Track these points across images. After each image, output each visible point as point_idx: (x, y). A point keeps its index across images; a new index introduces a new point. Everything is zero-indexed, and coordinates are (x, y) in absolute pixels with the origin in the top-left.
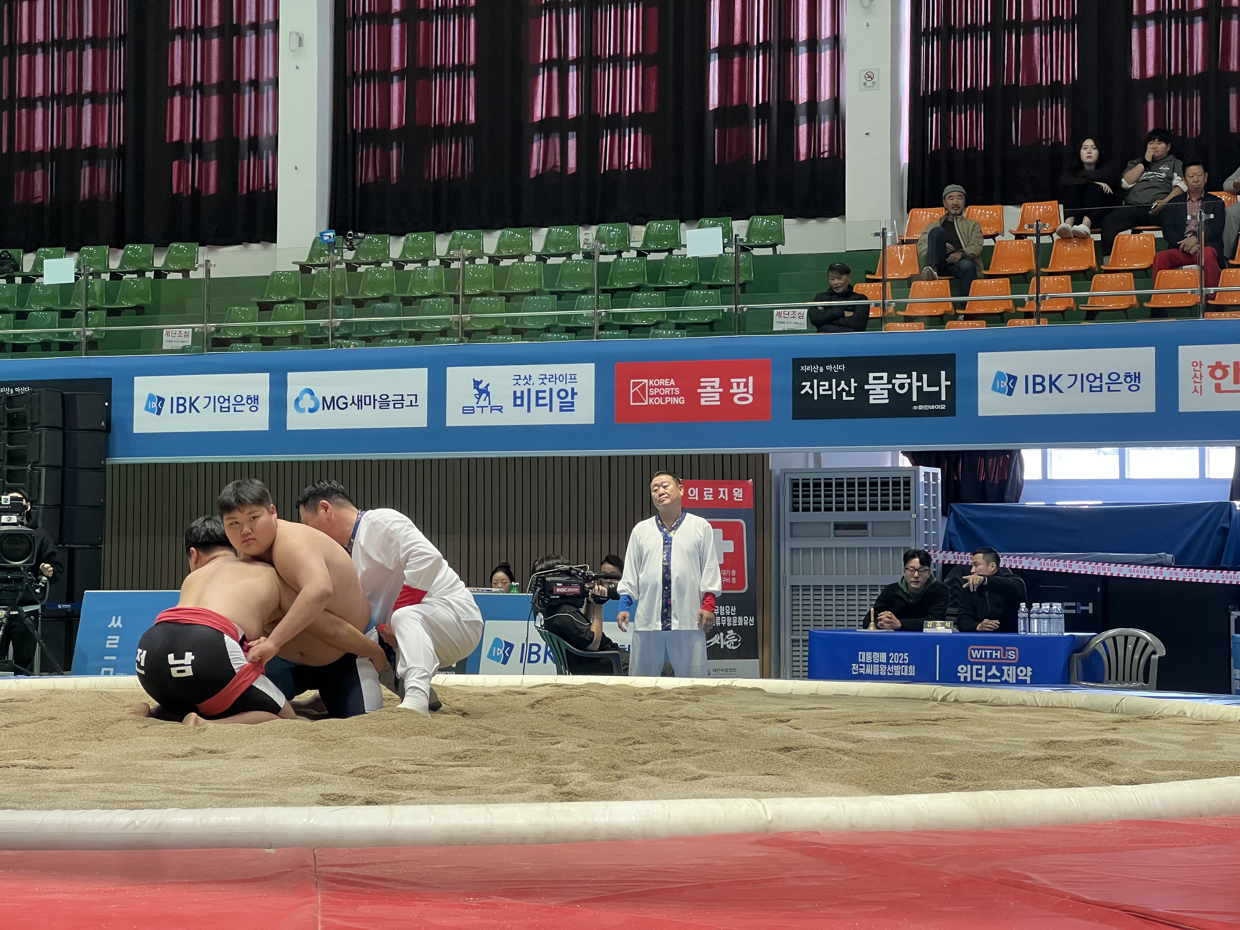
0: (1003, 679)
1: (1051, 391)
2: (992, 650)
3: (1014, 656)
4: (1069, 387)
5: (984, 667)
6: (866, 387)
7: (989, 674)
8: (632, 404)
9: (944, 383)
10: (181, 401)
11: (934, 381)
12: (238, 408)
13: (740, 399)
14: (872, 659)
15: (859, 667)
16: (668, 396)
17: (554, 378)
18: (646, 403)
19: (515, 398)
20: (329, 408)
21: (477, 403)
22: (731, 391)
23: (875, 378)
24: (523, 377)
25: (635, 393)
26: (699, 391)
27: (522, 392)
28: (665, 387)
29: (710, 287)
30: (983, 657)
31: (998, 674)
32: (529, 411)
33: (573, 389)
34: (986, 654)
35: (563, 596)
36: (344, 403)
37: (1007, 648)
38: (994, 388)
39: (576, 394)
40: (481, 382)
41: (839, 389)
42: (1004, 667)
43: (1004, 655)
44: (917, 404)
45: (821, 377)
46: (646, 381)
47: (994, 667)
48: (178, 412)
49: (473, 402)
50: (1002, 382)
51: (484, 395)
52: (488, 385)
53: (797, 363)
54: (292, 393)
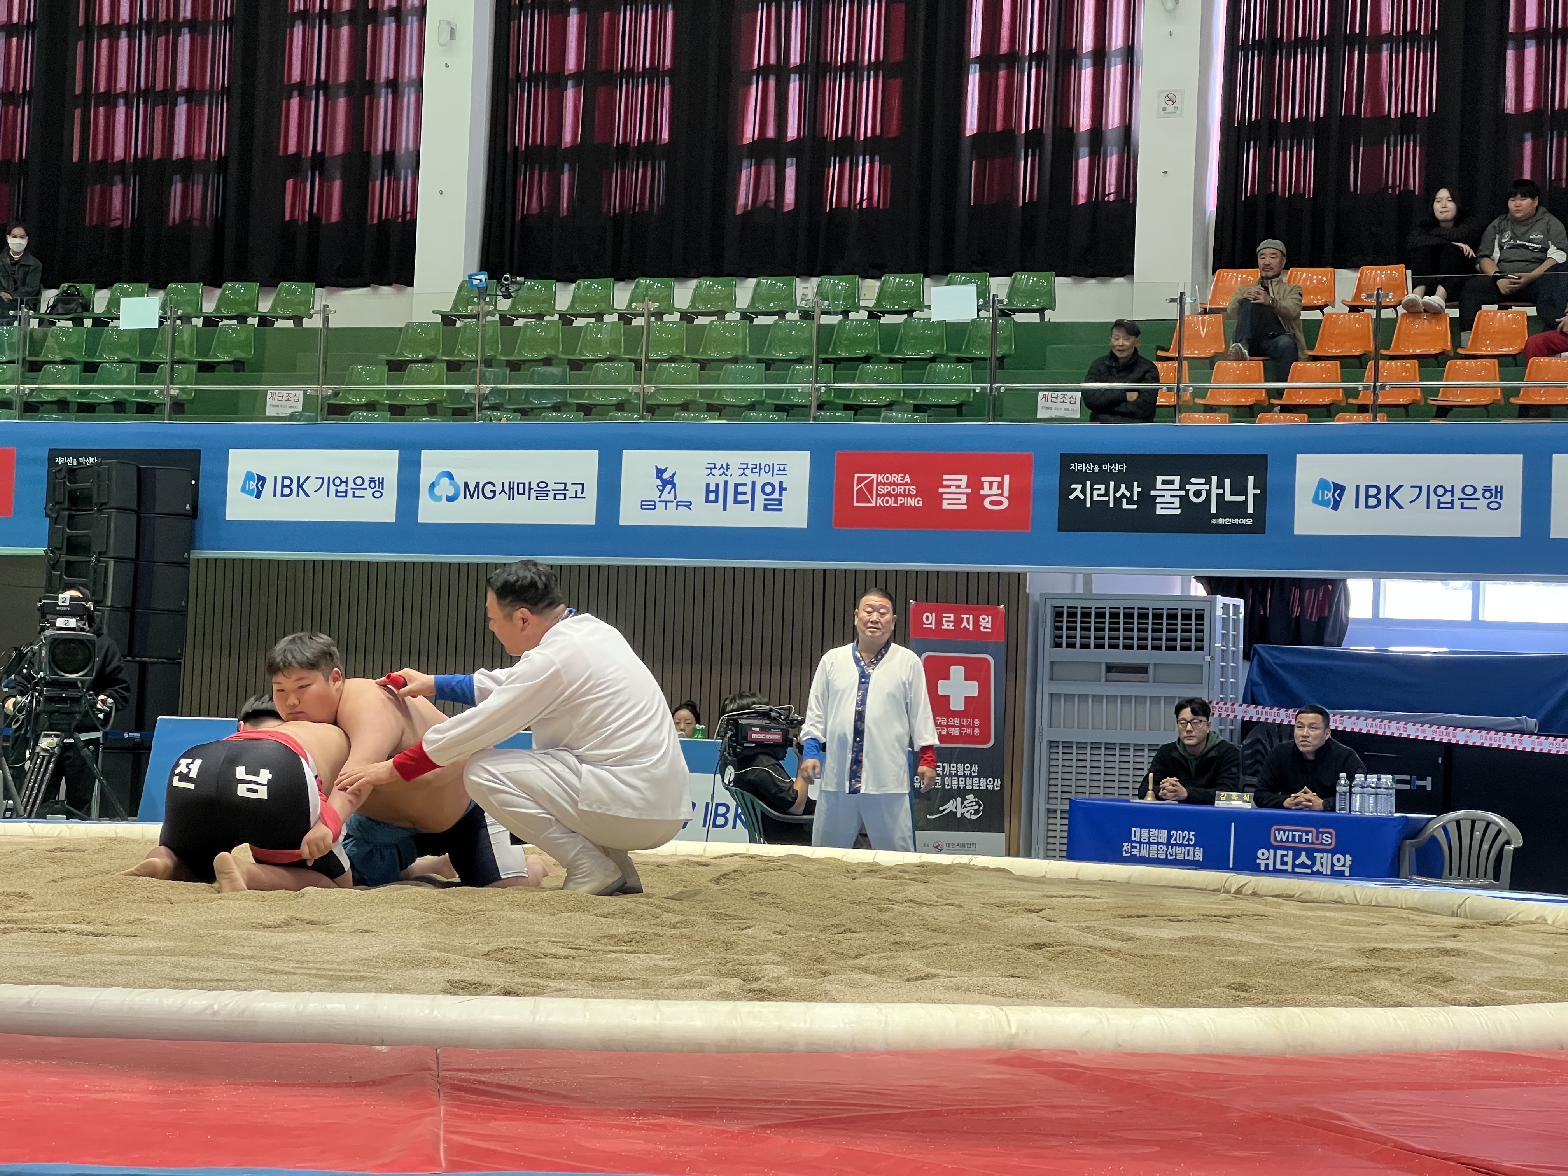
0: (1315, 869)
1: (1388, 506)
2: (1302, 831)
3: (1330, 841)
4: (1411, 502)
5: (1291, 853)
6: (1153, 493)
7: (1297, 862)
8: (855, 504)
9: (1252, 491)
10: (287, 482)
11: (1239, 489)
12: (358, 493)
13: (992, 503)
14: (1149, 838)
15: (1132, 847)
16: (901, 495)
17: (757, 468)
18: (873, 504)
19: (708, 492)
20: (472, 497)
21: (660, 497)
22: (982, 492)
23: (1164, 482)
24: (718, 466)
25: (860, 491)
26: (941, 490)
27: (717, 485)
28: (898, 484)
29: (960, 360)
30: (1290, 840)
31: (1309, 863)
32: (725, 509)
33: (781, 483)
34: (1294, 836)
35: (760, 744)
36: (491, 491)
37: (1321, 830)
38: (1316, 500)
39: (785, 489)
40: (666, 469)
41: (1118, 495)
42: (1316, 854)
43: (1317, 839)
44: (1216, 516)
45: (1096, 479)
46: (874, 476)
47: (1303, 853)
48: (283, 495)
49: (654, 495)
50: (1326, 492)
51: (669, 487)
52: (674, 475)
53: (1067, 459)
54: (427, 476)
